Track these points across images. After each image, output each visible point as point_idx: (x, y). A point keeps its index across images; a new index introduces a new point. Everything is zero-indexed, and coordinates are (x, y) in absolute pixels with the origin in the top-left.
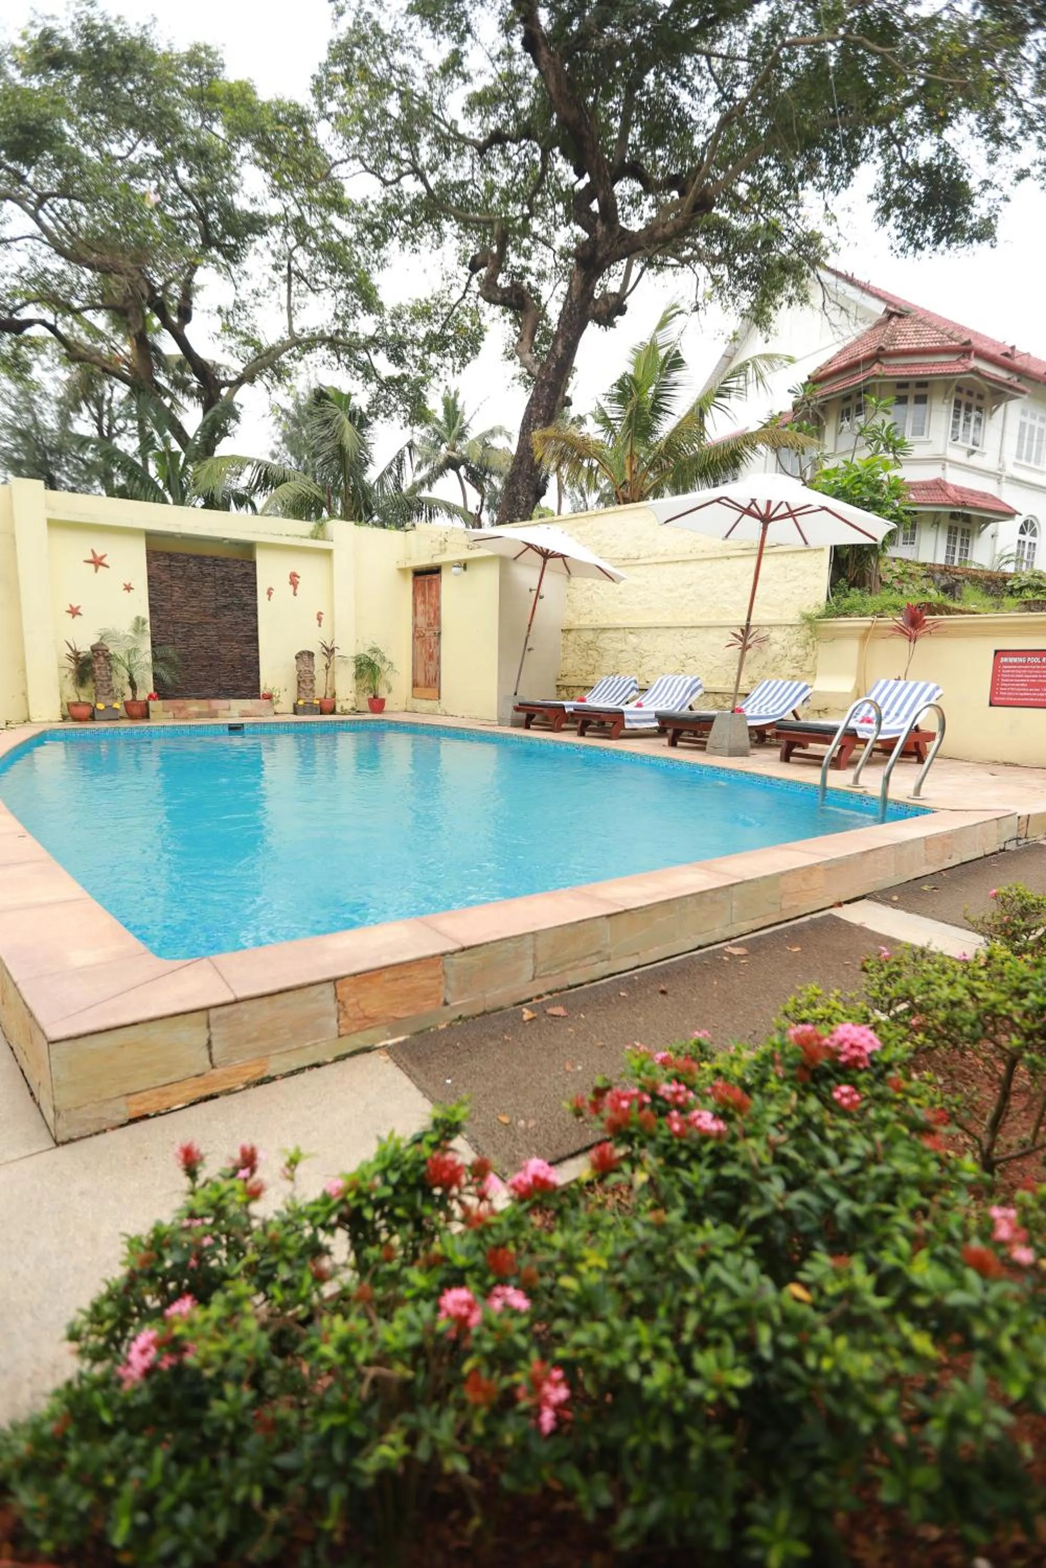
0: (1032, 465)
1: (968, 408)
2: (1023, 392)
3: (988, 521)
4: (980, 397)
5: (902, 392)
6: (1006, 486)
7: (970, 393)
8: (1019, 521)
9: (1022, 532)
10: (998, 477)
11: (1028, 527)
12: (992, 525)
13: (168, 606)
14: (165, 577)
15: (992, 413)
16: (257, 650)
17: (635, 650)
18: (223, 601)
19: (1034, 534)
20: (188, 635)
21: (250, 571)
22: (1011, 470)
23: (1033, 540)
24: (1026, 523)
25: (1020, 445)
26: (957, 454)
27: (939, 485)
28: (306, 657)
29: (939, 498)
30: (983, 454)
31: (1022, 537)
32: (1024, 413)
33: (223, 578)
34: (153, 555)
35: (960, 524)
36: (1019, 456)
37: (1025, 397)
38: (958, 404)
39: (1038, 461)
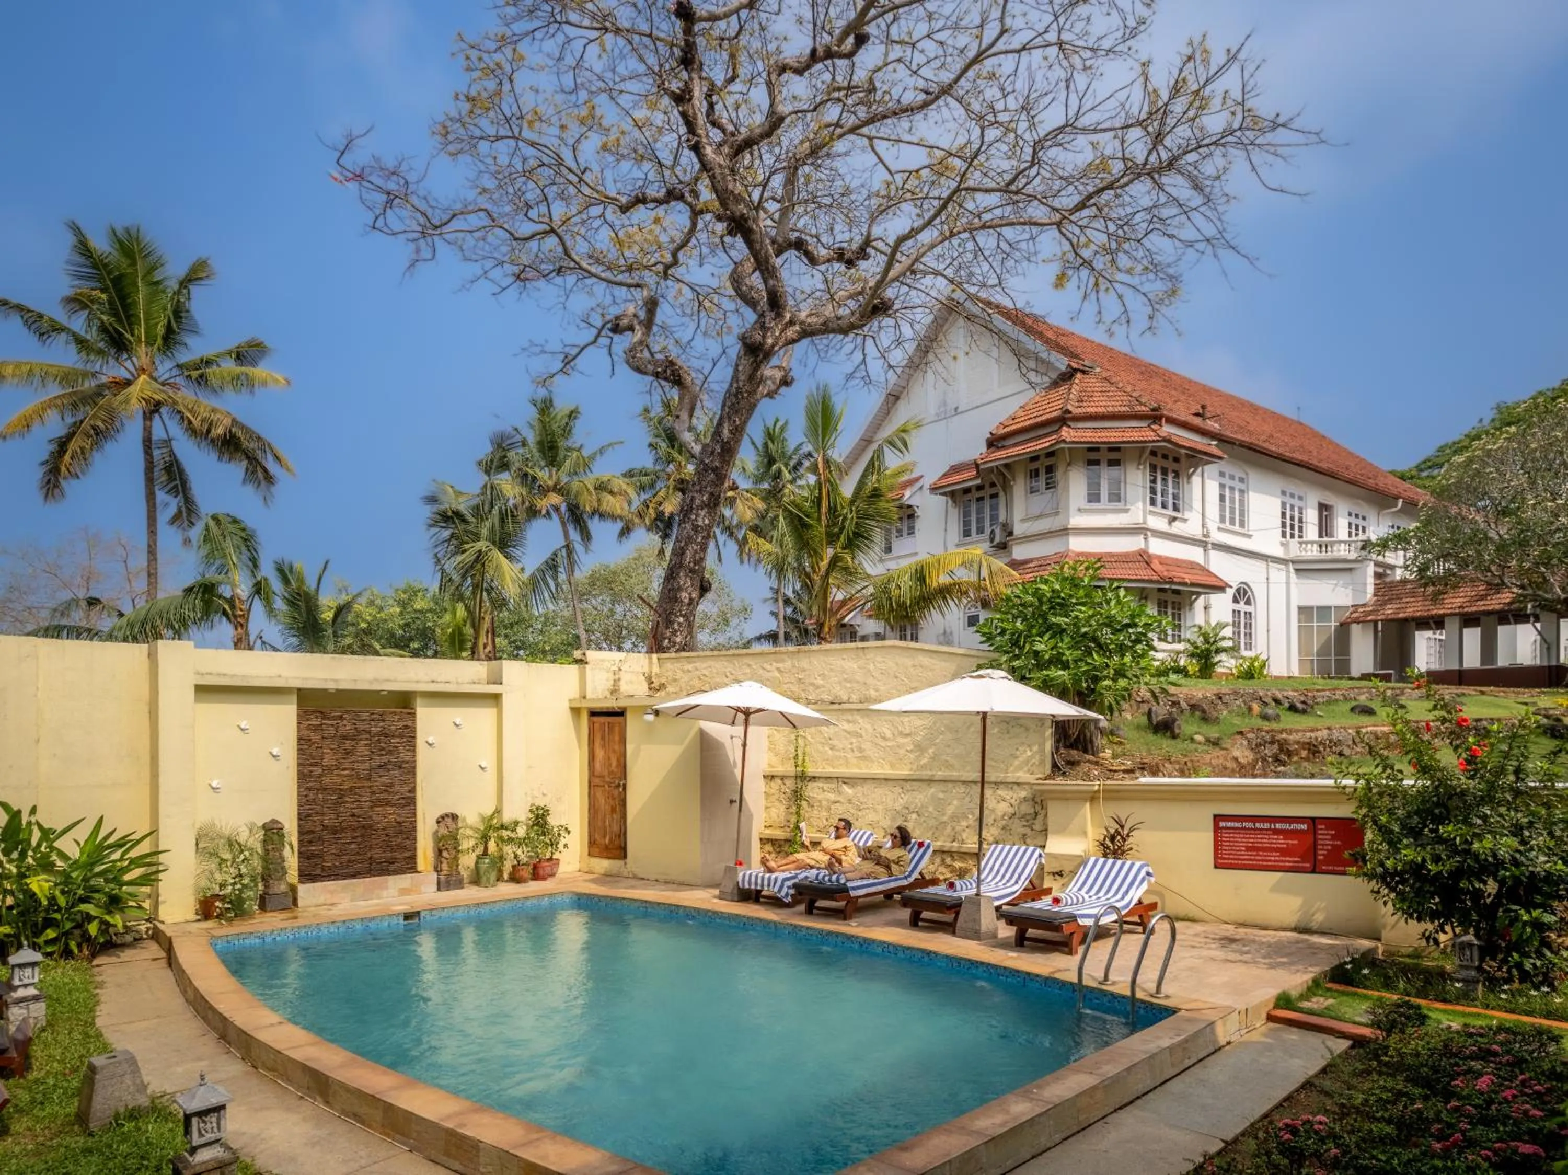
0: (1237, 528)
1: (1165, 472)
2: (1220, 458)
3: (1199, 594)
4: (1176, 460)
5: (1093, 456)
6: (1213, 554)
7: (1165, 457)
8: (1230, 592)
9: (1235, 600)
10: (1202, 543)
11: (1243, 594)
12: (1203, 597)
13: (318, 771)
14: (315, 737)
15: (1189, 477)
16: (414, 814)
17: (850, 801)
18: (378, 761)
19: (1248, 602)
20: (340, 802)
21: (410, 723)
22: (1218, 537)
23: (1248, 609)
24: (1238, 590)
25: (1222, 509)
26: (1158, 523)
27: (1143, 557)
28: (449, 820)
29: (1145, 574)
30: (1185, 520)
31: (1237, 607)
32: (1222, 474)
33: (380, 734)
34: (303, 714)
35: (1171, 597)
36: (1222, 519)
37: (1222, 462)
38: (1153, 468)
39: (1242, 525)
